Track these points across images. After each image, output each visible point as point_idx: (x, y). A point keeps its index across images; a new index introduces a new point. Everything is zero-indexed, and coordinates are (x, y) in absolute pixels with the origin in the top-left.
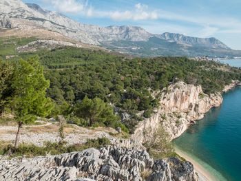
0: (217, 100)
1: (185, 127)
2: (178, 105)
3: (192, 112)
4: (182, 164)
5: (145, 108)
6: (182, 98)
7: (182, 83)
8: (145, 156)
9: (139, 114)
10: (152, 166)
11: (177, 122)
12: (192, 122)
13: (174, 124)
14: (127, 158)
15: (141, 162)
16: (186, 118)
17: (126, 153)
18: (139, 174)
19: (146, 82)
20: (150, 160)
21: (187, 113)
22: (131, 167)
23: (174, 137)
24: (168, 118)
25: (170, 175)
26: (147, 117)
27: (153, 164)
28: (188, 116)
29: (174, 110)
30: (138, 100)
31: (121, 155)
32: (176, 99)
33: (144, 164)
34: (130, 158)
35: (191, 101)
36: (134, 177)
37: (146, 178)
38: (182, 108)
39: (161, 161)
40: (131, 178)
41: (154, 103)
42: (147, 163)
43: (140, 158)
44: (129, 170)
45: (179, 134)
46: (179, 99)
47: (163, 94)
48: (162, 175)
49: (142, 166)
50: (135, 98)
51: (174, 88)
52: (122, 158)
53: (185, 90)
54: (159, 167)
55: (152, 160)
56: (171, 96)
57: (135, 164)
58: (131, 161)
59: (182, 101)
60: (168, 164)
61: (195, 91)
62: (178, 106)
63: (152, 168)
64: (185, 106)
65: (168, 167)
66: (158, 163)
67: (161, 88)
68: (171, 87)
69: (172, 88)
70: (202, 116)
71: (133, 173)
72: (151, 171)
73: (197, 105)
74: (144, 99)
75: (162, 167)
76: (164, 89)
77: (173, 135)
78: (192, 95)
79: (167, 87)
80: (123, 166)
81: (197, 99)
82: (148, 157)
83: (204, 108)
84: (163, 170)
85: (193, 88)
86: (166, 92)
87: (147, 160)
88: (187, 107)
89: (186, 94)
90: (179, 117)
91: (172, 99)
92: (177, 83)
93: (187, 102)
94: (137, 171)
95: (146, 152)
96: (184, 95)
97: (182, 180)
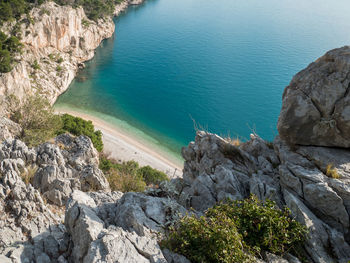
0: (108, 28)
1: (71, 74)
2: (54, 43)
3: (77, 51)
4: (75, 142)
6: (57, 30)
7: (52, 4)
8: (20, 149)
10: (35, 159)
11: (58, 69)
12: (79, 65)
13: (54, 74)
15: (15, 162)
16: (71, 60)
18: (20, 181)
20: (29, 152)
21: (70, 52)
22: (3, 175)
24: (43, 65)
25: (63, 162)
26: (5, 71)
27: (35, 155)
28: (73, 58)
29: (49, 51)
33: (22, 162)
35: (72, 33)
36: (13, 187)
37: (31, 181)
38: (61, 47)
39: (46, 148)
40: (9, 190)
41: (11, 45)
42: (27, 158)
43: (12, 156)
44: (2, 181)
45: (65, 86)
46: (53, 33)
47: (23, 26)
48: (52, 168)
49: (20, 167)
51: (41, 14)
53: (60, 15)
54: (46, 157)
55: (33, 152)
56: (39, 27)
57: (7, 167)
59: (59, 36)
60: (58, 149)
61: (75, 16)
63: (37, 162)
64: (65, 42)
65: (59, 152)
66: (43, 152)
67: (17, 16)
68: (34, 13)
69: (36, 15)
70: (92, 55)
71: (8, 182)
72: (36, 166)
73: (82, 39)
75: (50, 156)
76: (23, 16)
77: (57, 90)
78: (71, 24)
79: (26, 12)
81: (81, 30)
82: (26, 149)
83: (91, 44)
84: (53, 159)
85: (72, 12)
86: (27, 22)
87: (25, 154)
88: (68, 44)
89: (63, 23)
90: (59, 61)
91: (41, 33)
92: (43, 6)
93: (66, 36)
94: (14, 178)
95: (19, 142)
96: (59, 24)
97: (80, 161)
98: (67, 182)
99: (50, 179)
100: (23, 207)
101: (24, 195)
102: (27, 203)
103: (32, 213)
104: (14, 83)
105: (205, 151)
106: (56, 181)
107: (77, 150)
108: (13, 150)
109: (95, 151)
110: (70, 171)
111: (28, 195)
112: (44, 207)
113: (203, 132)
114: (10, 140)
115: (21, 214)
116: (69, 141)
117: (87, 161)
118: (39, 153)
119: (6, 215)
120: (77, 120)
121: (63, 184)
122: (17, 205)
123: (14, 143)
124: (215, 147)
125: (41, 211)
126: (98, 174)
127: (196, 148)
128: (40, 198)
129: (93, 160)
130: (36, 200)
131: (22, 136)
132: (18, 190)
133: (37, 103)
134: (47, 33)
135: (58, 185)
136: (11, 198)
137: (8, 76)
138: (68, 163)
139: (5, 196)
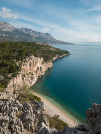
0: (50, 65)
1: (36, 80)
3: (39, 72)
4: (37, 104)
5: (13, 72)
7: (33, 56)
8: (17, 103)
9: (10, 75)
10: (22, 109)
11: (31, 77)
12: (39, 77)
13: (30, 79)
14: (6, 108)
15: (15, 108)
16: (36, 75)
17: (5, 104)
19: (13, 56)
21: (36, 72)
22: (10, 113)
23: (30, 85)
24: (27, 76)
25: (32, 111)
26: (15, 77)
27: (22, 107)
29: (30, 71)
30: (8, 67)
31: (2, 106)
32: (30, 65)
33: (17, 109)
34: (8, 107)
35: (38, 66)
36: (13, 118)
37: (19, 117)
38: (34, 70)
39: (26, 105)
40: (11, 119)
41: (18, 68)
42: (19, 107)
43: (14, 106)
44: (9, 115)
45: (32, 84)
46: (32, 65)
47: (23, 63)
48: (28, 113)
49: (16, 110)
50: (7, 66)
51: (29, 59)
52: (3, 109)
53: (35, 60)
54: (26, 108)
55: (21, 105)
56: (28, 64)
57: (12, 110)
58: (9, 109)
59: (34, 66)
60: (31, 105)
61: (40, 61)
62: (32, 69)
65: (31, 107)
66: (25, 106)
67: (22, 60)
68: (27, 59)
70: (44, 73)
71: (11, 116)
72: (22, 111)
73: (41, 68)
74: (12, 66)
75: (28, 108)
76: (24, 60)
78: (38, 63)
79: (25, 58)
80: (5, 113)
81: (41, 65)
82: (19, 104)
83: (44, 70)
84: (28, 110)
85: (39, 59)
86: (25, 62)
87: (19, 106)
88: (36, 69)
89: (36, 62)
90: (32, 75)
91: (28, 65)
92: (30, 57)
93: (36, 67)
94: (14, 115)
95: (17, 101)
96: (34, 63)
97: (39, 112)
98: (33, 120)
99: (27, 118)
100: (15, 128)
101: (16, 123)
102: (17, 126)
103: (18, 131)
104: (17, 81)
106: (29, 119)
107: (38, 107)
108: (15, 104)
110: (34, 115)
111: (18, 123)
112: (23, 129)
113: (96, 104)
114: (14, 100)
115: (14, 131)
116: (35, 103)
117: (41, 112)
119: (8, 130)
121: (31, 120)
122: (13, 127)
125: (22, 131)
126: (46, 118)
128: (22, 125)
129: (43, 112)
130: (20, 126)
131: (18, 99)
132: (14, 120)
135: (29, 121)
136: (11, 123)
138: (34, 112)
139: (9, 122)
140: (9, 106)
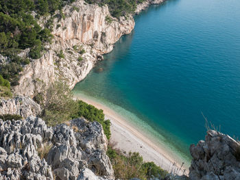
0: (128, 25)
1: (90, 65)
2: (79, 36)
3: (99, 44)
4: (88, 127)
5: (31, 45)
6: (84, 25)
7: (82, 2)
8: (40, 126)
9: (22, 54)
10: (51, 137)
11: (79, 60)
12: (98, 57)
13: (75, 63)
14: (15, 136)
15: (35, 137)
16: (91, 52)
17: (12, 128)
18: (36, 155)
19: (27, 3)
20: (48, 130)
21: (92, 45)
22: (24, 147)
23: (77, 80)
24: (67, 55)
25: (75, 143)
26: (35, 58)
27: (52, 133)
28: (94, 50)
29: (74, 42)
30: (17, 32)
31: (6, 133)
33: (40, 138)
34: (19, 134)
35: (96, 28)
36: (30, 159)
37: (45, 156)
38: (85, 40)
39: (62, 129)
40: (26, 162)
41: (44, 36)
42: (44, 134)
43: (33, 132)
44: (21, 153)
45: (83, 76)
46: (80, 27)
47: (56, 20)
48: (65, 147)
49: (38, 142)
50: (12, 30)
51: (72, 10)
52: (8, 138)
53: (87, 12)
54: (61, 136)
55: (50, 130)
56: (68, 22)
57: (27, 141)
58: (22, 138)
59: (84, 30)
60: (72, 131)
61: (100, 13)
63: (52, 140)
64: (88, 36)
65: (72, 134)
66: (60, 132)
67: (52, 12)
68: (66, 10)
69: (68, 11)
70: (111, 48)
71: (27, 155)
72: (51, 144)
73: (104, 34)
74: (27, 31)
75: (65, 136)
76: (57, 12)
77: (76, 78)
78: (96, 20)
79: (60, 9)
80: (12, 147)
81: (104, 26)
82: (45, 128)
83: (111, 38)
84: (66, 140)
85: (98, 9)
86: (60, 17)
87: (44, 131)
88: (91, 37)
89: (89, 19)
90: (81, 52)
91: (69, 27)
92: (74, 3)
93: (90, 31)
94: (32, 151)
95: (40, 120)
96: (86, 20)
97: (90, 145)
98: (77, 163)
99: (62, 158)
101: (38, 168)
102: (39, 175)
104: (41, 68)
105: (215, 152)
106: (67, 160)
107: (88, 135)
108: (35, 126)
109: (104, 138)
110: (80, 153)
111: (41, 168)
113: (214, 132)
114: (33, 118)
116: (83, 124)
117: (96, 146)
118: (55, 133)
120: (90, 108)
121: (72, 164)
122: (30, 176)
123: (36, 121)
124: (226, 148)
126: (105, 160)
127: (206, 147)
128: (51, 173)
129: (101, 146)
130: (47, 175)
131: (43, 115)
132: (33, 163)
133: (60, 87)
134: (75, 27)
135: (68, 164)
136: (27, 169)
137: (37, 62)
138: (79, 145)
139: (22, 166)
140: (21, 132)
